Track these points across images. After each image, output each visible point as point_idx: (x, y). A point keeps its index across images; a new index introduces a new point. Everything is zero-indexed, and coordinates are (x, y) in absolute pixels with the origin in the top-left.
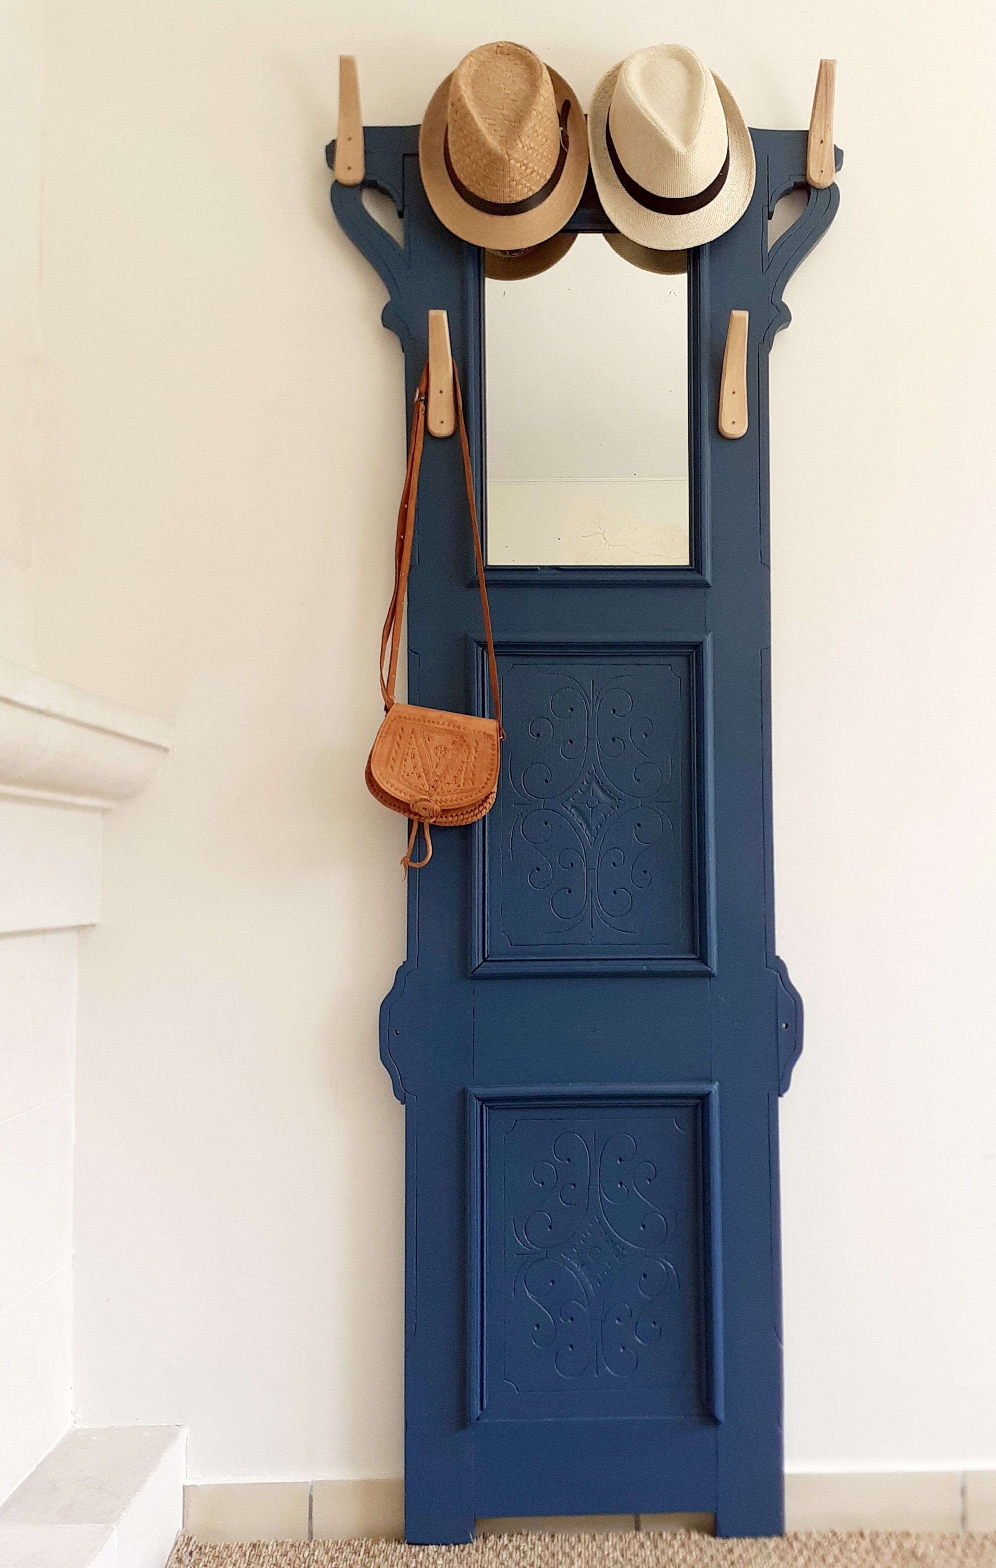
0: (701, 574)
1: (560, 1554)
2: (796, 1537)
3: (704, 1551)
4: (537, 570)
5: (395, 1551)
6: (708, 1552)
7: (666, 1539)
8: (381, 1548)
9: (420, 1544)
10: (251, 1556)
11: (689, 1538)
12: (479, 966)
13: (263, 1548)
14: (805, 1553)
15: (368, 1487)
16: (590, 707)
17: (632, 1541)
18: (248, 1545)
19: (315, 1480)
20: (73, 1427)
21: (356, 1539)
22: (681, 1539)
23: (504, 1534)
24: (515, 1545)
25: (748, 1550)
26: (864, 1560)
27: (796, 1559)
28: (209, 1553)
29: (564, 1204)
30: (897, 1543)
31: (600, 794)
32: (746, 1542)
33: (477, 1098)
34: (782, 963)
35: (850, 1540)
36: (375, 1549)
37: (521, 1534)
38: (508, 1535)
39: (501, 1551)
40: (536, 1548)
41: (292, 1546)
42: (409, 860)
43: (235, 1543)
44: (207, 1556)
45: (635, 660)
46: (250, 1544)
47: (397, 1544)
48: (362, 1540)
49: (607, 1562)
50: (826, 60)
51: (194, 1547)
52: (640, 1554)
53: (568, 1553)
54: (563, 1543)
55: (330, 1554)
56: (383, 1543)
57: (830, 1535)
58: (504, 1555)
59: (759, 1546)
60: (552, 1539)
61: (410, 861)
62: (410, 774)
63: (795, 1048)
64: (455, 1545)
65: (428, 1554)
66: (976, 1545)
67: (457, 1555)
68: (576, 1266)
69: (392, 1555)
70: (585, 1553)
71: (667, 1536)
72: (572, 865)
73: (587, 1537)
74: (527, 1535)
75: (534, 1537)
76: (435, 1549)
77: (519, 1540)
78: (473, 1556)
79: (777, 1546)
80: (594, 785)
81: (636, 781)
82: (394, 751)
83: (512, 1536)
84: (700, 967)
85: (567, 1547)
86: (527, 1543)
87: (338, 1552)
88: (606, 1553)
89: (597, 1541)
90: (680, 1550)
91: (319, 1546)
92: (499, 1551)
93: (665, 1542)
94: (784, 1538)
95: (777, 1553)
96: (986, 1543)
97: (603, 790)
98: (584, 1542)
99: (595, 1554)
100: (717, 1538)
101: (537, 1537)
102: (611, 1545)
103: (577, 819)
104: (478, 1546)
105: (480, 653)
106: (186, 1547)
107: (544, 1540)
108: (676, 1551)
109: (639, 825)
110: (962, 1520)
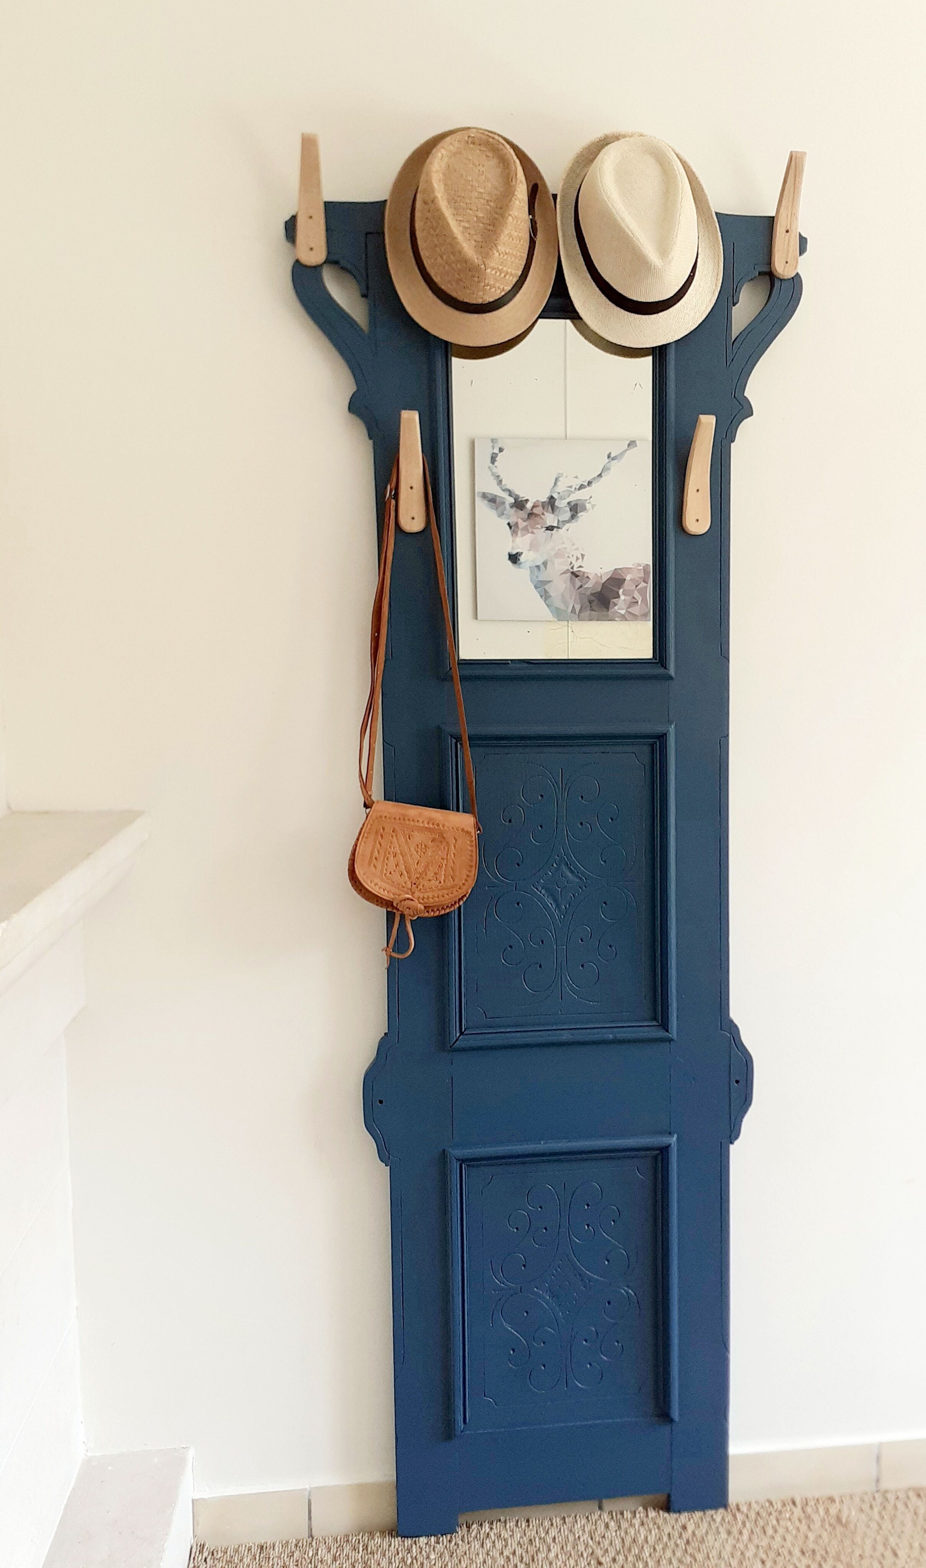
0: (666, 668)
1: (537, 1539)
2: (738, 1509)
3: (662, 1528)
4: (509, 664)
5: (390, 1545)
6: (665, 1530)
7: (627, 1518)
8: (377, 1543)
9: (412, 1537)
10: (261, 1560)
11: (647, 1516)
12: (457, 1040)
13: (270, 1549)
14: (748, 1525)
15: (362, 1489)
16: (559, 792)
17: (598, 1523)
18: (256, 1548)
19: (313, 1486)
20: (86, 1455)
21: (354, 1535)
22: (640, 1517)
23: (484, 1522)
24: (496, 1532)
25: (699, 1527)
26: (797, 1530)
27: (741, 1533)
28: (222, 1558)
29: (537, 1246)
30: (824, 1509)
31: (569, 875)
32: (696, 1515)
33: (456, 1159)
34: (734, 1024)
35: (785, 1509)
36: (371, 1544)
37: (500, 1520)
38: (487, 1522)
39: (485, 1540)
40: (514, 1535)
41: (296, 1546)
42: (391, 951)
43: (243, 1545)
44: (221, 1562)
45: (602, 750)
46: (258, 1546)
47: (390, 1539)
48: (359, 1535)
49: (579, 1548)
50: (796, 152)
51: (207, 1553)
52: (606, 1536)
53: (544, 1537)
54: (538, 1528)
55: (332, 1553)
56: (378, 1537)
57: (767, 1504)
58: (488, 1544)
59: (707, 1520)
60: (527, 1524)
61: (393, 951)
62: (392, 872)
63: (746, 1101)
64: (442, 1535)
66: (889, 1506)
67: (446, 1547)
68: (548, 1297)
69: (389, 1550)
70: (558, 1537)
71: (628, 1515)
72: (542, 941)
73: (558, 1520)
74: (505, 1522)
75: (511, 1523)
76: (426, 1541)
78: (460, 1547)
79: (723, 1519)
80: (563, 867)
81: (602, 863)
82: (376, 850)
83: (492, 1524)
84: (661, 1034)
85: (542, 1532)
86: (507, 1530)
87: (339, 1550)
88: (577, 1536)
89: (567, 1524)
90: (642, 1530)
91: (321, 1545)
92: (483, 1540)
93: (628, 1521)
94: (729, 1510)
95: (724, 1526)
96: (900, 1505)
97: (572, 872)
98: (557, 1527)
99: (568, 1538)
100: (671, 1514)
101: (514, 1523)
102: (581, 1526)
103: (549, 901)
104: (464, 1536)
105: (453, 745)
106: (201, 1554)
107: (521, 1526)
108: (638, 1531)
109: (605, 903)
110: (876, 1481)
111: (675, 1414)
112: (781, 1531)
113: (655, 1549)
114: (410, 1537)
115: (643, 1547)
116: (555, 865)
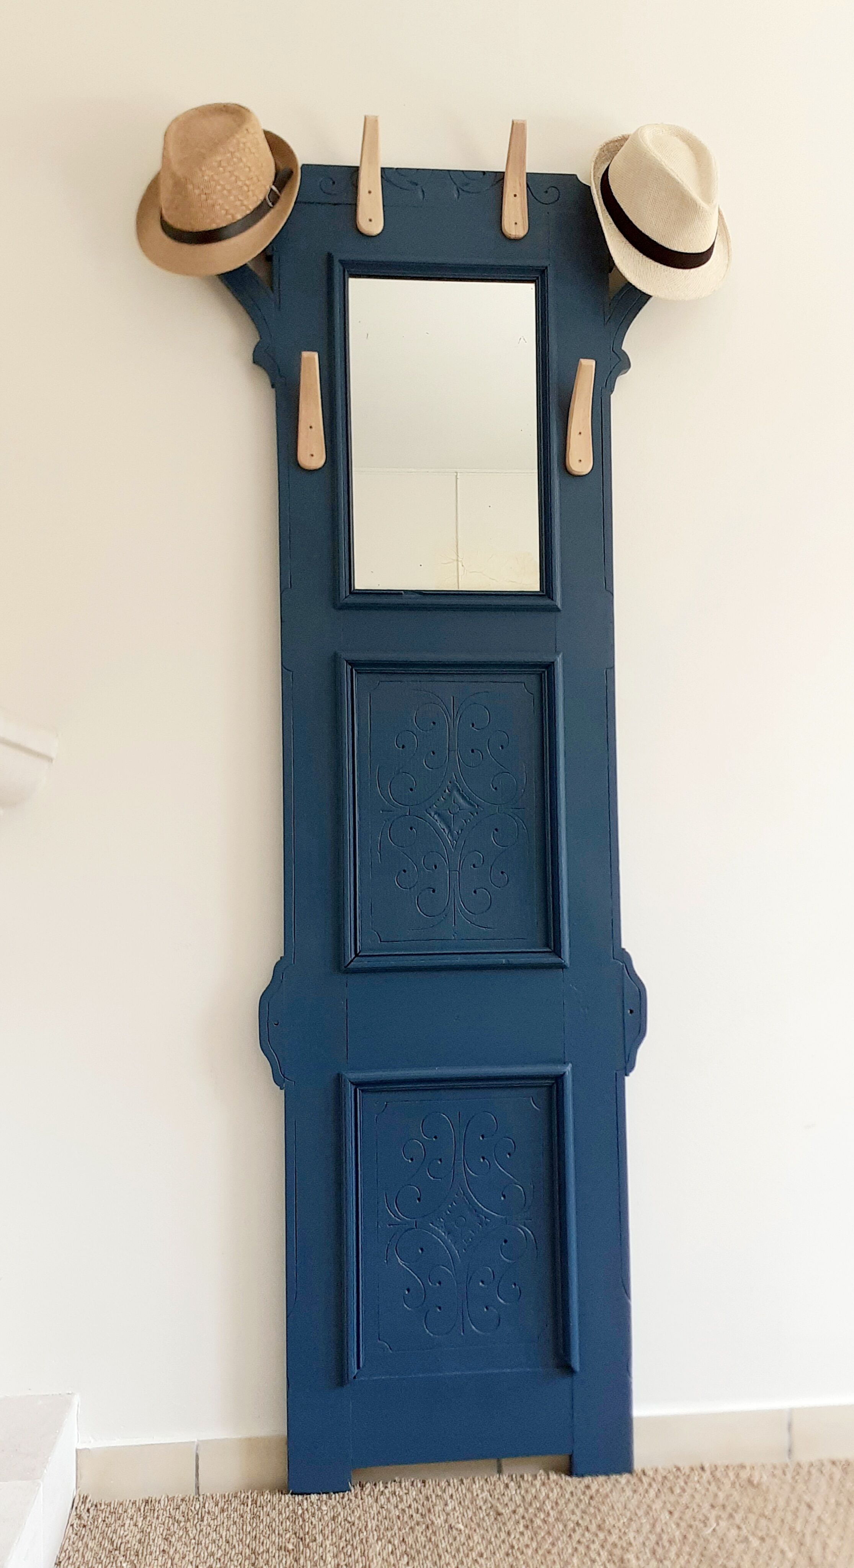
0: (552, 600)
1: (434, 1496)
2: (644, 1473)
3: (564, 1488)
4: (402, 594)
5: (280, 1501)
6: (568, 1489)
7: (528, 1480)
8: (267, 1498)
9: (302, 1494)
10: (146, 1511)
11: (549, 1478)
12: (352, 961)
13: (155, 1503)
14: (654, 1485)
15: (252, 1444)
17: (497, 1483)
18: (141, 1502)
19: (201, 1439)
21: (242, 1491)
22: (541, 1479)
23: (379, 1482)
24: (391, 1490)
25: (604, 1486)
26: (708, 1490)
27: (647, 1491)
28: (106, 1509)
29: (432, 1178)
30: (735, 1474)
31: (461, 801)
32: (599, 1478)
33: (351, 1083)
34: (627, 954)
35: (694, 1473)
36: (261, 1500)
37: (395, 1481)
38: (383, 1483)
39: (379, 1497)
40: (410, 1493)
41: (182, 1500)
43: (128, 1500)
44: (104, 1512)
46: (142, 1500)
47: (281, 1495)
48: (248, 1492)
49: (478, 1502)
51: (90, 1505)
52: (506, 1494)
53: (441, 1495)
54: (435, 1487)
55: (219, 1506)
56: (268, 1494)
57: (674, 1470)
58: (382, 1500)
59: (613, 1481)
60: (424, 1484)
63: (640, 1031)
64: (334, 1493)
65: (311, 1502)
66: (804, 1472)
67: (338, 1502)
68: (443, 1234)
69: (278, 1504)
70: (456, 1495)
71: (528, 1477)
72: (436, 867)
73: (455, 1481)
74: (400, 1482)
75: (407, 1483)
76: (317, 1498)
77: (393, 1486)
78: (353, 1502)
79: (628, 1482)
80: (457, 794)
81: (493, 790)
83: (387, 1483)
84: (553, 959)
85: (439, 1490)
86: (402, 1489)
87: (226, 1504)
88: (475, 1494)
89: (466, 1484)
90: (543, 1489)
91: (208, 1499)
92: (377, 1496)
93: (529, 1482)
94: (635, 1474)
95: (629, 1486)
96: (814, 1471)
97: (463, 797)
98: (454, 1486)
99: (465, 1495)
100: (575, 1478)
101: (410, 1483)
102: (479, 1487)
103: (440, 825)
104: (357, 1493)
105: (349, 671)
106: (83, 1505)
107: (417, 1486)
108: (540, 1490)
109: (496, 830)
110: (790, 1451)
111: (576, 1364)
112: (689, 1491)
113: (557, 1503)
115: (544, 1502)
116: (447, 791)
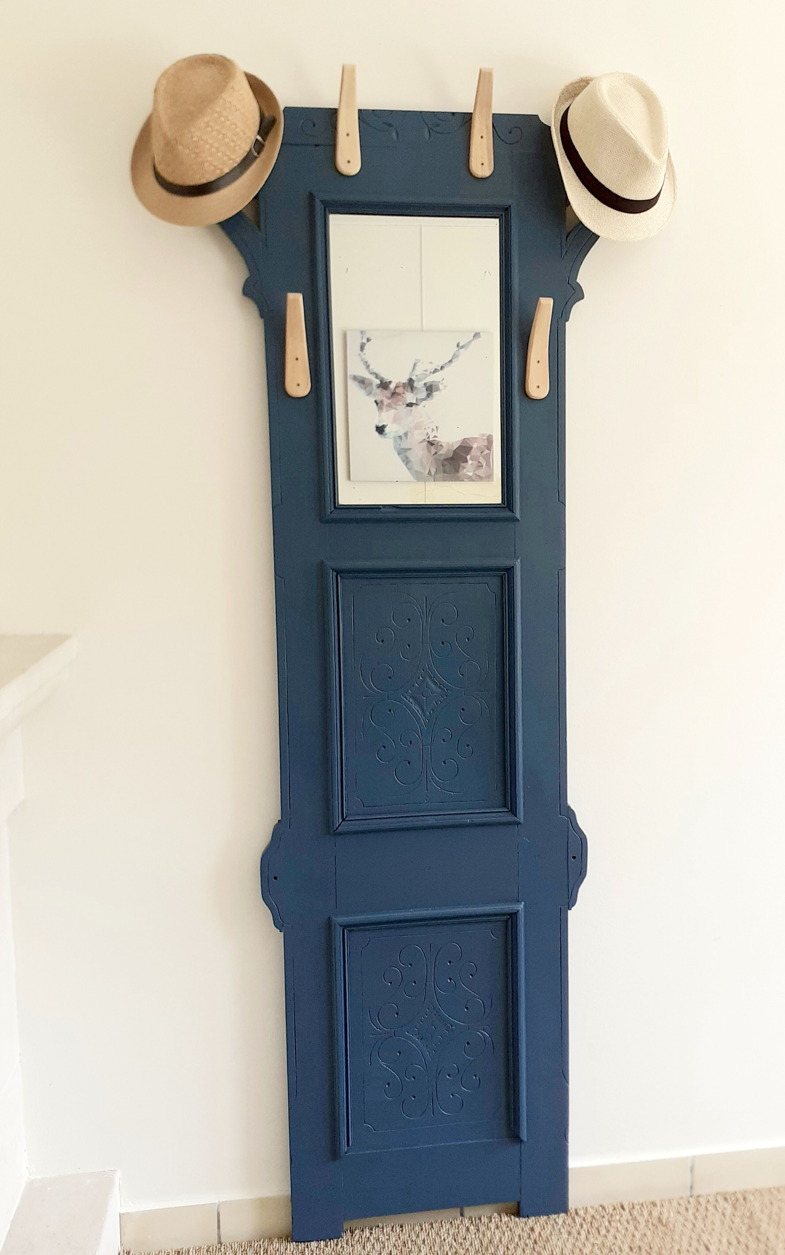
0: (513, 512)
1: (409, 1242)
2: (577, 1214)
3: (513, 1230)
4: (380, 508)
5: (286, 1249)
6: (516, 1232)
7: (484, 1222)
8: (275, 1247)
9: (305, 1242)
11: (501, 1221)
12: (339, 826)
13: (186, 1254)
14: (585, 1226)
15: (263, 1203)
16: (424, 617)
17: (460, 1227)
19: (221, 1201)
20: (29, 1178)
21: (256, 1241)
22: (495, 1222)
23: (365, 1228)
24: (375, 1236)
25: (544, 1228)
26: (627, 1230)
27: (579, 1234)
29: (408, 997)
30: (648, 1212)
31: (433, 685)
32: (541, 1219)
33: (340, 925)
34: (573, 811)
35: (615, 1212)
36: (271, 1248)
37: (378, 1226)
38: (368, 1228)
39: (366, 1243)
40: (391, 1239)
41: (208, 1250)
43: (164, 1252)
45: (459, 580)
46: (175, 1252)
47: (287, 1243)
48: (260, 1241)
49: (445, 1248)
52: (467, 1238)
53: (416, 1240)
54: (410, 1232)
56: (276, 1243)
57: (600, 1208)
58: (369, 1246)
59: (551, 1223)
60: (401, 1229)
63: (582, 874)
64: (330, 1240)
66: (702, 1208)
67: (333, 1250)
68: (417, 1040)
69: (285, 1252)
70: (427, 1240)
71: (485, 1220)
72: (410, 743)
73: (427, 1225)
74: (383, 1228)
75: (388, 1229)
76: (316, 1245)
77: (378, 1232)
78: (345, 1250)
79: (564, 1222)
80: (429, 680)
81: (460, 676)
83: (372, 1229)
84: (511, 818)
85: (413, 1235)
86: (384, 1234)
87: (243, 1253)
89: (435, 1228)
90: (497, 1232)
91: (228, 1249)
92: (364, 1243)
93: (485, 1226)
94: (569, 1214)
95: (565, 1228)
96: (710, 1208)
97: (435, 684)
98: (426, 1230)
99: (435, 1240)
100: (521, 1218)
101: (391, 1228)
102: (446, 1230)
103: (415, 707)
104: (348, 1240)
105: (335, 577)
107: (396, 1231)
108: (494, 1233)
109: (463, 709)
110: (691, 1187)
111: (524, 1135)
112: (612, 1231)
113: (508, 1248)
114: (303, 1242)
115: (498, 1247)
